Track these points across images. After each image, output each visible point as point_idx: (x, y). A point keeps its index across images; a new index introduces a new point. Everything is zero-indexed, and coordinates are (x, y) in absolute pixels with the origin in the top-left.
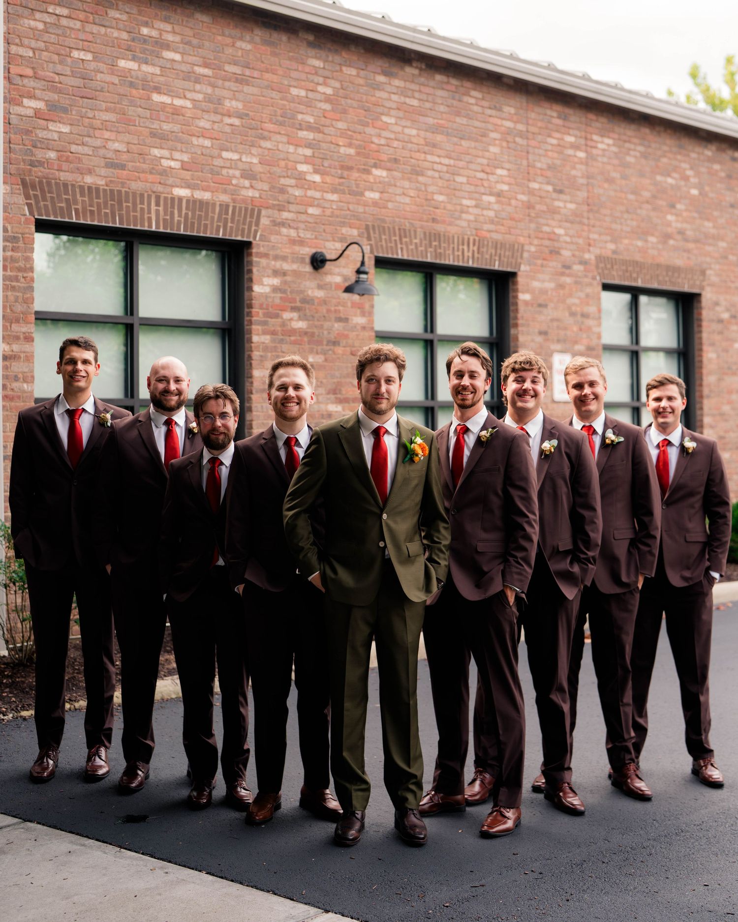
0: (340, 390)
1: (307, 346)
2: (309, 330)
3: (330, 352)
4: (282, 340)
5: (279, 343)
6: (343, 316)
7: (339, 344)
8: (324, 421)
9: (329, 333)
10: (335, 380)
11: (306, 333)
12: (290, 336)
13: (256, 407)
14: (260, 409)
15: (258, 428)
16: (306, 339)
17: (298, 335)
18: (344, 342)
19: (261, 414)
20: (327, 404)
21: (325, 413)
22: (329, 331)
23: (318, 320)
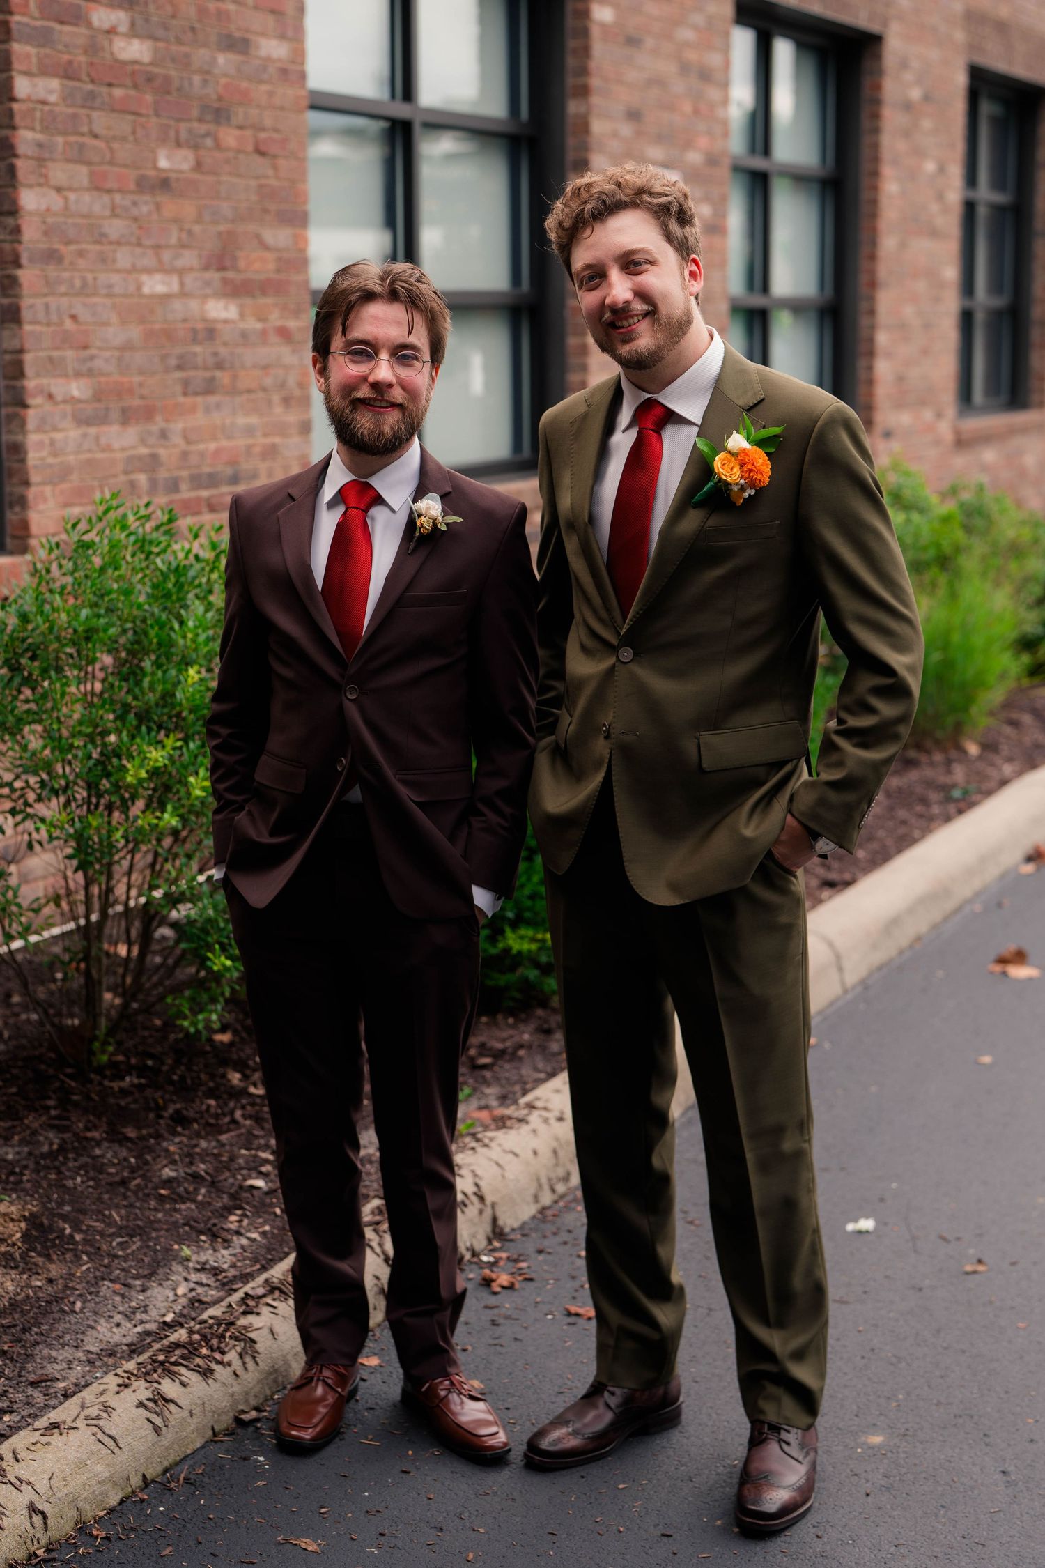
0: (235, 259)
1: (154, 120)
2: (156, 70)
3: (209, 142)
4: (92, 95)
5: (83, 107)
6: (237, 34)
7: (228, 119)
8: (198, 349)
9: (205, 82)
10: (222, 228)
11: (150, 79)
12: (110, 85)
13: (32, 306)
14: (41, 316)
15: (38, 375)
16: (149, 98)
17: (128, 82)
18: (241, 111)
19: (44, 329)
20: (205, 297)
21: (200, 326)
22: (206, 73)
23: (179, 42)
